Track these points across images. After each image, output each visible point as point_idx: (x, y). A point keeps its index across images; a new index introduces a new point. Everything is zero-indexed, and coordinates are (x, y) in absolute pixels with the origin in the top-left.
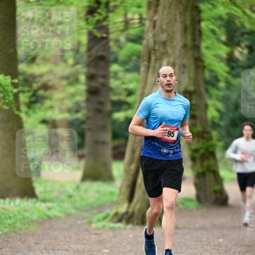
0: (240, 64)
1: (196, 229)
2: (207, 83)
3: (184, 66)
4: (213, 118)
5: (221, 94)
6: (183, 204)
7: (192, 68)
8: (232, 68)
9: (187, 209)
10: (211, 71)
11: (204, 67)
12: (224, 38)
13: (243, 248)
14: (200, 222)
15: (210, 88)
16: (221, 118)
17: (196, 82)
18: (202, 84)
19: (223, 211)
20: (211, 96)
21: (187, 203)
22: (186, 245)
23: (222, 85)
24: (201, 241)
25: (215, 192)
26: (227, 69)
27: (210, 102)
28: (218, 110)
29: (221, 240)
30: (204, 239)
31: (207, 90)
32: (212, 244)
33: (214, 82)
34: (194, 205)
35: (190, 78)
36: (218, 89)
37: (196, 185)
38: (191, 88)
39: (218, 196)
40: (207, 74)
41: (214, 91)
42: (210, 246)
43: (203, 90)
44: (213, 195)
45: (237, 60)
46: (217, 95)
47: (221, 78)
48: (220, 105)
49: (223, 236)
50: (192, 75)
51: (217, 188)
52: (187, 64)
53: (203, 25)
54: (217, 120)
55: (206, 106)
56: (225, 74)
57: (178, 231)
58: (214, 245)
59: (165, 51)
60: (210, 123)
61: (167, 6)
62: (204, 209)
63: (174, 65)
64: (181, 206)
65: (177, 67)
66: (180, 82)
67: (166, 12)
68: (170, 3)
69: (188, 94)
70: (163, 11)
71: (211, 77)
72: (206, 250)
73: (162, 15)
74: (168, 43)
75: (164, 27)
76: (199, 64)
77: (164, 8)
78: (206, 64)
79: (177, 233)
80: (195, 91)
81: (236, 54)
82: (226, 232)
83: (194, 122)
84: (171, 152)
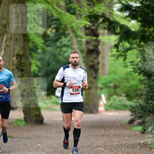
0: (51, 38)
1: (24, 138)
2: (31, 50)
3: (17, 40)
4: (34, 71)
5: (39, 56)
6: (16, 123)
7: (22, 41)
8: (46, 41)
9: (18, 126)
10: (33, 43)
11: (29, 40)
13: (53, 149)
14: (26, 134)
15: (32, 52)
16: (39, 71)
17: (24, 49)
18: (28, 50)
19: (40, 127)
20: (33, 58)
21: (19, 123)
22: (18, 148)
23: (40, 51)
24: (28, 146)
25: (36, 115)
26: (43, 41)
27: (33, 61)
28: (37, 66)
29: (39, 145)
30: (29, 144)
31: (31, 54)
32: (33, 147)
33: (35, 49)
34: (22, 124)
35: (20, 47)
36: (38, 54)
37: (24, 112)
38: (21, 53)
39: (38, 118)
40: (31, 44)
41: (35, 55)
42: (33, 149)
43: (28, 54)
44: (35, 118)
45: (49, 36)
46: (37, 57)
47: (39, 47)
48: (38, 63)
49: (40, 142)
50: (22, 45)
51: (36, 113)
52: (18, 39)
54: (36, 72)
55: (30, 64)
56: (41, 45)
57: (13, 139)
58: (35, 148)
59: (5, 31)
60: (32, 74)
61: (7, 4)
62: (29, 126)
63: (11, 39)
64: (15, 124)
65: (13, 40)
66: (14, 49)
67: (6, 7)
68: (8, 2)
69: (19, 56)
70: (4, 6)
71: (33, 46)
72: (30, 151)
73: (4, 9)
74: (7, 26)
75: (5, 16)
76: (26, 38)
77: (5, 4)
78: (30, 38)
79: (12, 141)
80: (23, 55)
81: (49, 32)
82: (42, 140)
83: (23, 73)
84: (4, 97)
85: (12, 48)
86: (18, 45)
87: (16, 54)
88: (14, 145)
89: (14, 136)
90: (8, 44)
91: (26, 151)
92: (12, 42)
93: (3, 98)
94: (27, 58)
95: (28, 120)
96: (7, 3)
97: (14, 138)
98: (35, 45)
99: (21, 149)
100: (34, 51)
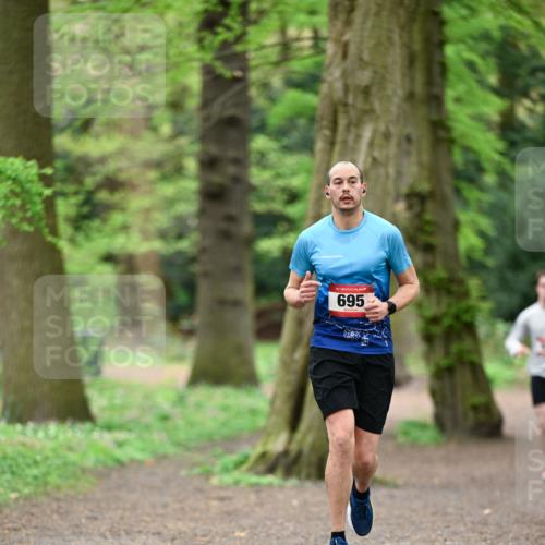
0: (529, 135)
1: (434, 488)
2: (457, 175)
3: (409, 139)
4: (471, 249)
5: (487, 198)
6: (406, 433)
7: (426, 144)
8: (513, 144)
9: (414, 445)
10: (467, 149)
11: (452, 141)
12: (493, 79)
13: (535, 528)
14: (442, 472)
15: (463, 185)
16: (488, 251)
17: (434, 173)
18: (447, 177)
19: (491, 449)
20: (466, 203)
21: (416, 433)
22: (413, 523)
23: (490, 179)
24: (446, 514)
25: (475, 408)
26: (501, 145)
27: (464, 217)
28: (481, 234)
29: (487, 512)
30: (451, 510)
31: (458, 191)
32: (468, 519)
33: (471, 173)
34: (429, 436)
35: (420, 164)
36: (482, 189)
37: (433, 393)
38: (424, 187)
39: (482, 417)
40: (458, 157)
41: (472, 194)
42: (465, 525)
43: (448, 190)
44: (471, 415)
45: (522, 127)
46: (479, 201)
47: (487, 165)
48: (485, 223)
49: (491, 504)
50: (425, 158)
51: (478, 399)
52: (414, 137)
53: (450, 51)
54: (478, 256)
55: (456, 225)
56: (497, 157)
57: (396, 492)
58: (473, 523)
59: (367, 107)
60: (464, 261)
61: (373, 11)
62: (453, 446)
63: (387, 136)
64: (401, 439)
65: (394, 141)
66: (399, 174)
67: (369, 24)
68: (379, 5)
69: (416, 199)
70: (364, 22)
71: (467, 163)
72: (455, 533)
73: (362, 29)
74: (374, 90)
75: (366, 57)
76: (442, 134)
77: (366, 15)
78: (455, 134)
79: (392, 497)
80: (431, 195)
81: (521, 113)
82: (498, 493)
83: (429, 258)
84: (365, 338)
85: (392, 171)
86: (414, 159)
87: (404, 190)
88: (396, 513)
89: (400, 481)
90: (376, 154)
91: (441, 535)
92: (392, 149)
93: (360, 340)
94: (443, 204)
95: (448, 424)
96: (373, 9)
97: (396, 486)
98: (471, 156)
99: (423, 526)
100: (472, 181)
